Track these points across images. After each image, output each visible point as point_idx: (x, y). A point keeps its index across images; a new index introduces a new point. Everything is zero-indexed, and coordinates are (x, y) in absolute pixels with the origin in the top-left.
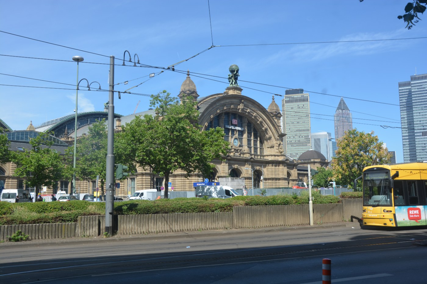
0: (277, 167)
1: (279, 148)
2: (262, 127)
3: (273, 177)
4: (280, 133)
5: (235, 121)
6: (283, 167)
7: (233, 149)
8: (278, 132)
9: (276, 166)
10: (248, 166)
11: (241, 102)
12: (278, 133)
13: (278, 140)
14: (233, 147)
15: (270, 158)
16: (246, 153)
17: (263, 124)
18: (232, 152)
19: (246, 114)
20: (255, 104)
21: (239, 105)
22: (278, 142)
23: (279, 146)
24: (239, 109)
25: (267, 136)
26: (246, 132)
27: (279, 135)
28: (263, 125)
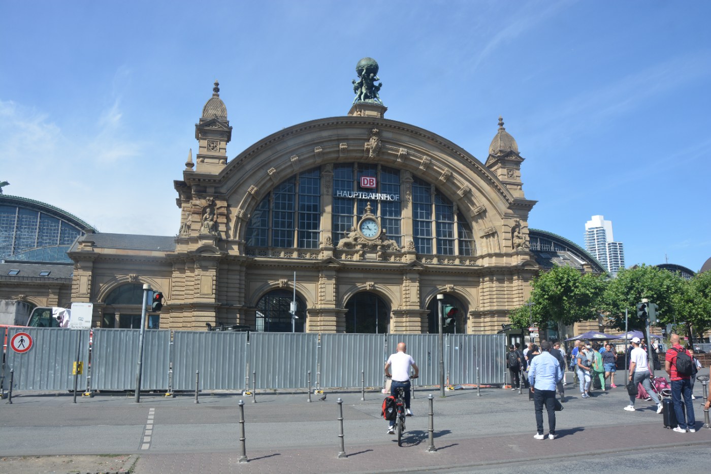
0: (506, 284)
1: (513, 237)
2: (454, 188)
3: (495, 308)
4: (511, 200)
5: (368, 181)
6: (520, 282)
7: (360, 244)
8: (505, 197)
9: (501, 281)
10: (407, 284)
11: (371, 134)
12: (507, 200)
13: (507, 216)
14: (359, 241)
15: (486, 263)
16: (405, 253)
17: (455, 181)
18: (357, 252)
19: (396, 161)
20: (420, 135)
21: (368, 140)
22: (512, 222)
23: (513, 233)
24: (368, 150)
25: (475, 210)
26: (410, 205)
27: (510, 204)
28: (459, 184)
